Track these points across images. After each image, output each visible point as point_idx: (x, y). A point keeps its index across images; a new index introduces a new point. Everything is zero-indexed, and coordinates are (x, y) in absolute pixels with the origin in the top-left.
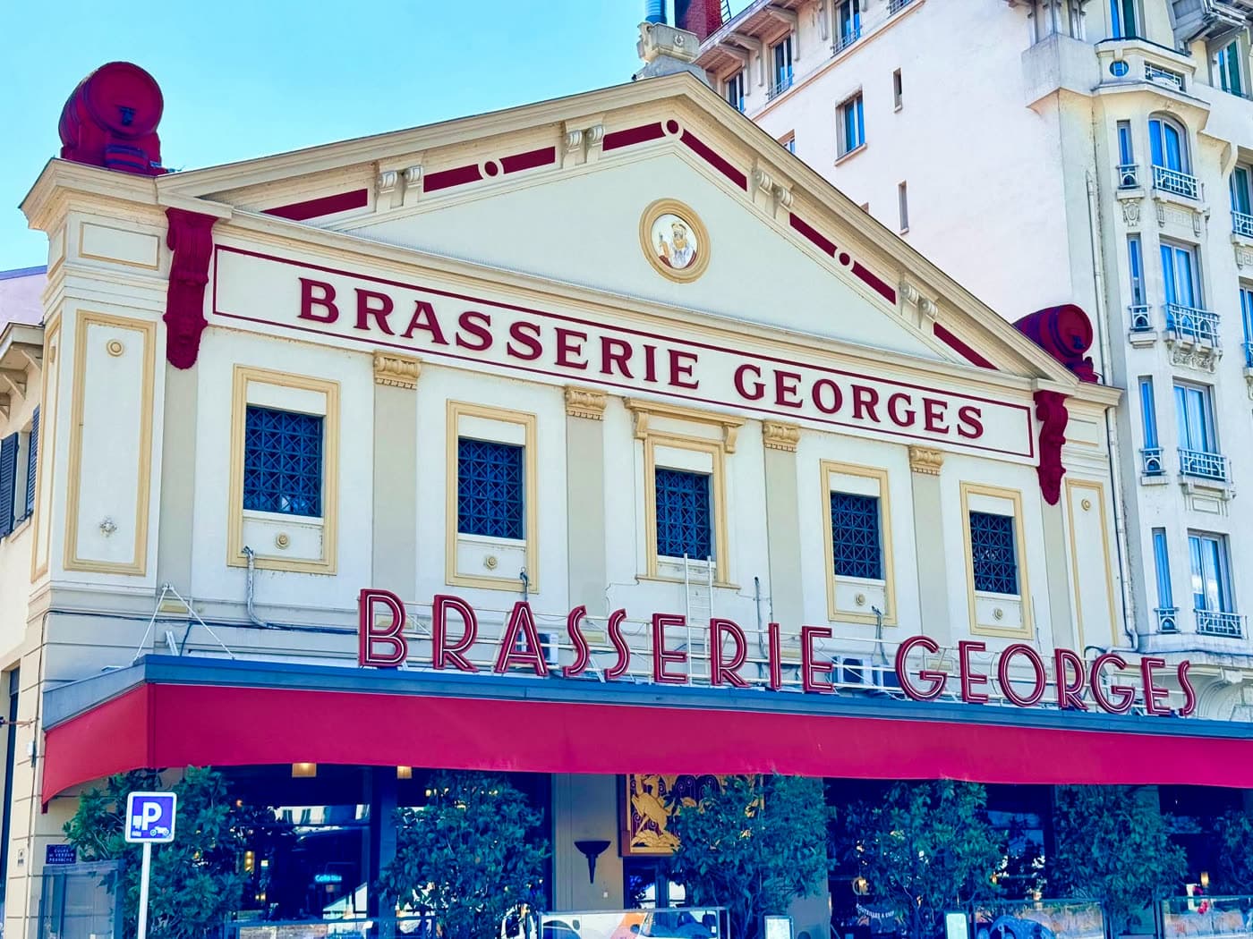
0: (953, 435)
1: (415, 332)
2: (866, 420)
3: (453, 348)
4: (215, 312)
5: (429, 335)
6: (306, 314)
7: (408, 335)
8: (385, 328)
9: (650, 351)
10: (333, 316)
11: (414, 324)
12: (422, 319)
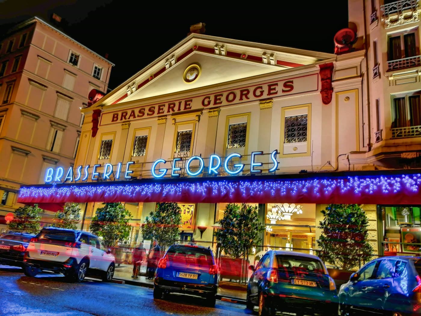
0: (280, 93)
1: (131, 118)
2: (245, 99)
3: (137, 118)
4: (100, 125)
5: (133, 117)
6: (113, 121)
7: (129, 118)
8: (125, 118)
9: (180, 103)
10: (117, 119)
11: (131, 115)
12: (132, 114)
